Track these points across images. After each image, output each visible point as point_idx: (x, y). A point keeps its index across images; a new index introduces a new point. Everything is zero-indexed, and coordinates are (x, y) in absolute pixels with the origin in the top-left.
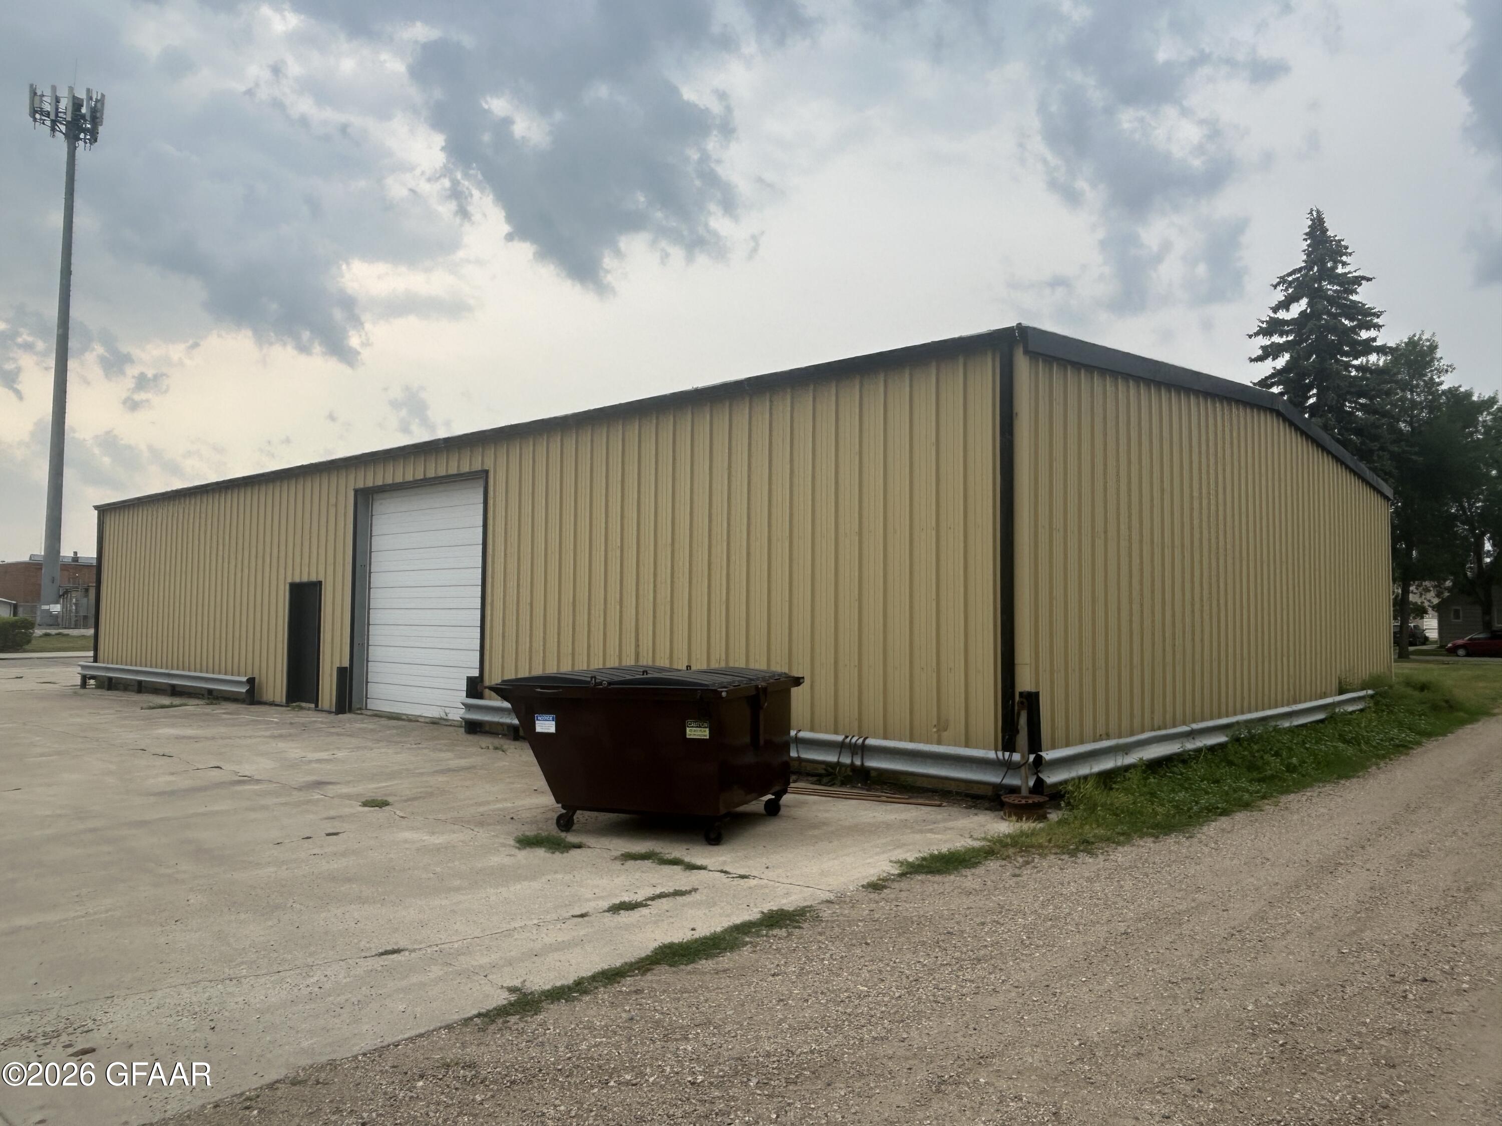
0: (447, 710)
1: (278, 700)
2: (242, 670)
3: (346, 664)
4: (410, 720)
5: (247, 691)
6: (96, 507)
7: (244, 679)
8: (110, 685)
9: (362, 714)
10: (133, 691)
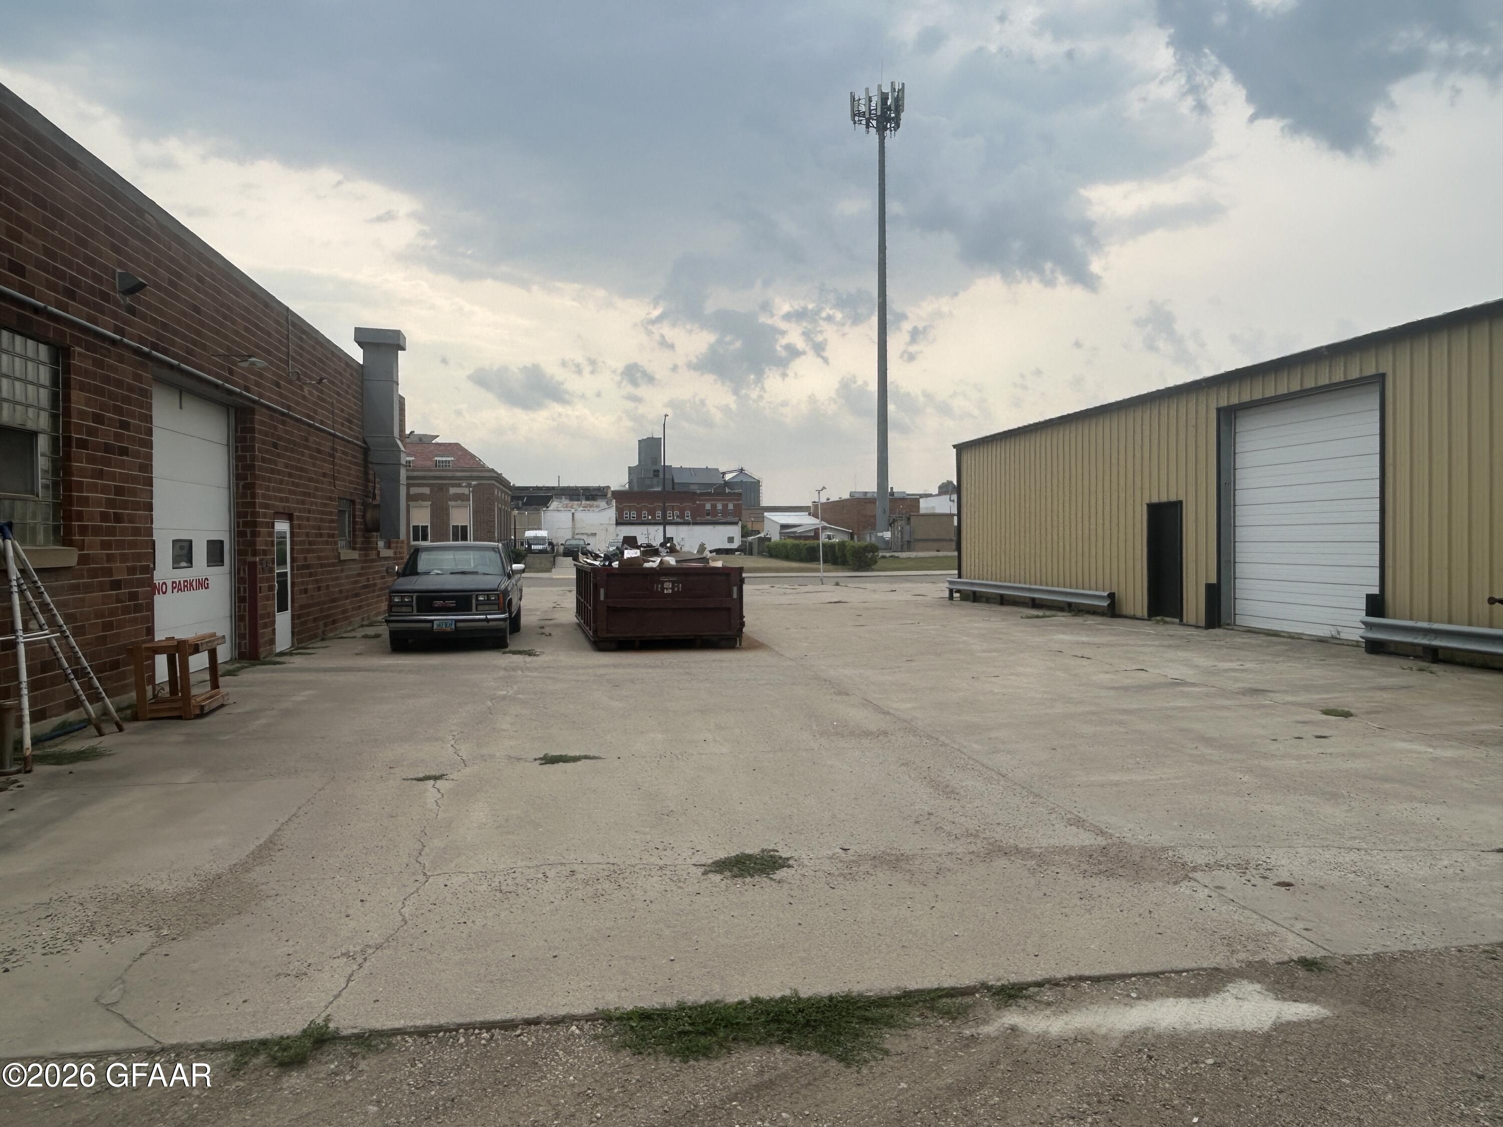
0: (1340, 629)
1: (1139, 614)
2: (1100, 586)
3: (1213, 580)
4: (1293, 638)
5: (1108, 605)
6: (954, 446)
7: (1106, 594)
8: (974, 597)
9: (1232, 629)
10: (994, 603)
